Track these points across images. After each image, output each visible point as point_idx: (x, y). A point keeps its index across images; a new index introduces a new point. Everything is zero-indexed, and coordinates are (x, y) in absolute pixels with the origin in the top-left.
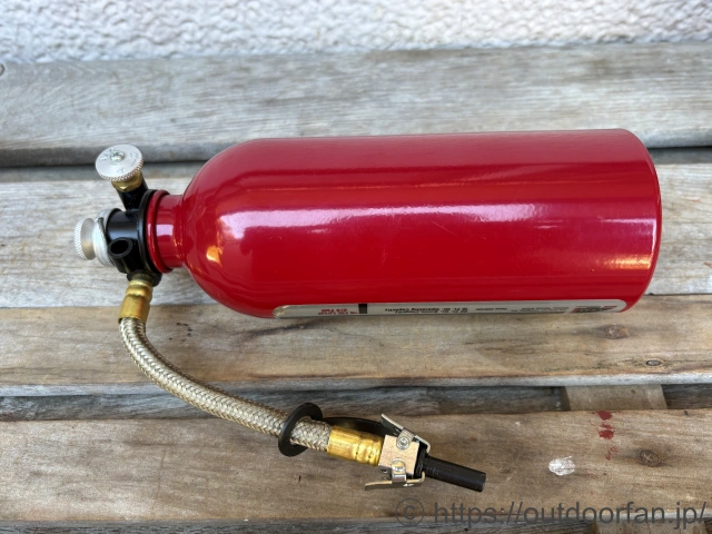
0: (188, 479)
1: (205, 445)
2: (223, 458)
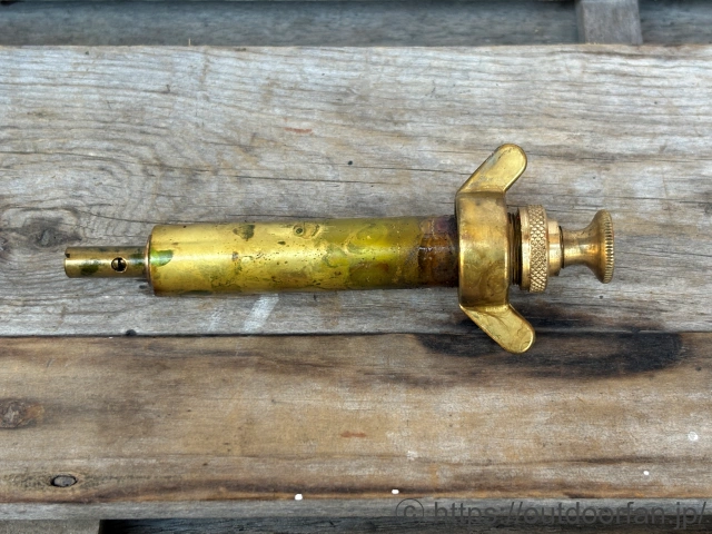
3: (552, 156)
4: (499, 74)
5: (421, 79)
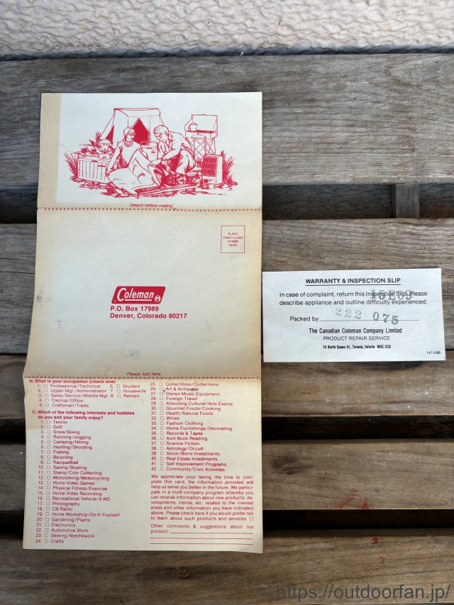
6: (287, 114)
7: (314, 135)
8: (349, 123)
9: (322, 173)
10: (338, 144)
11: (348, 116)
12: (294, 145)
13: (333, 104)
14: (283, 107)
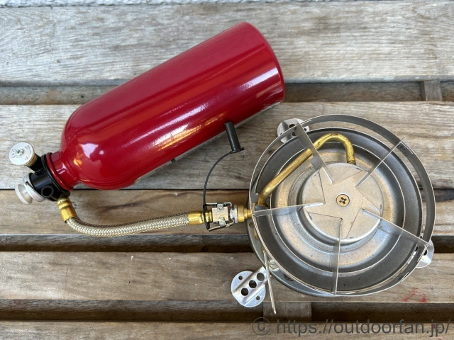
0: (79, 282)
1: (86, 265)
2: (94, 272)
3: (421, 137)
4: (405, 111)
5: (384, 112)
6: (349, 36)
7: (367, 49)
8: (391, 41)
9: (375, 72)
10: (384, 54)
11: (389, 37)
12: (354, 55)
13: (379, 30)
14: (346, 32)
